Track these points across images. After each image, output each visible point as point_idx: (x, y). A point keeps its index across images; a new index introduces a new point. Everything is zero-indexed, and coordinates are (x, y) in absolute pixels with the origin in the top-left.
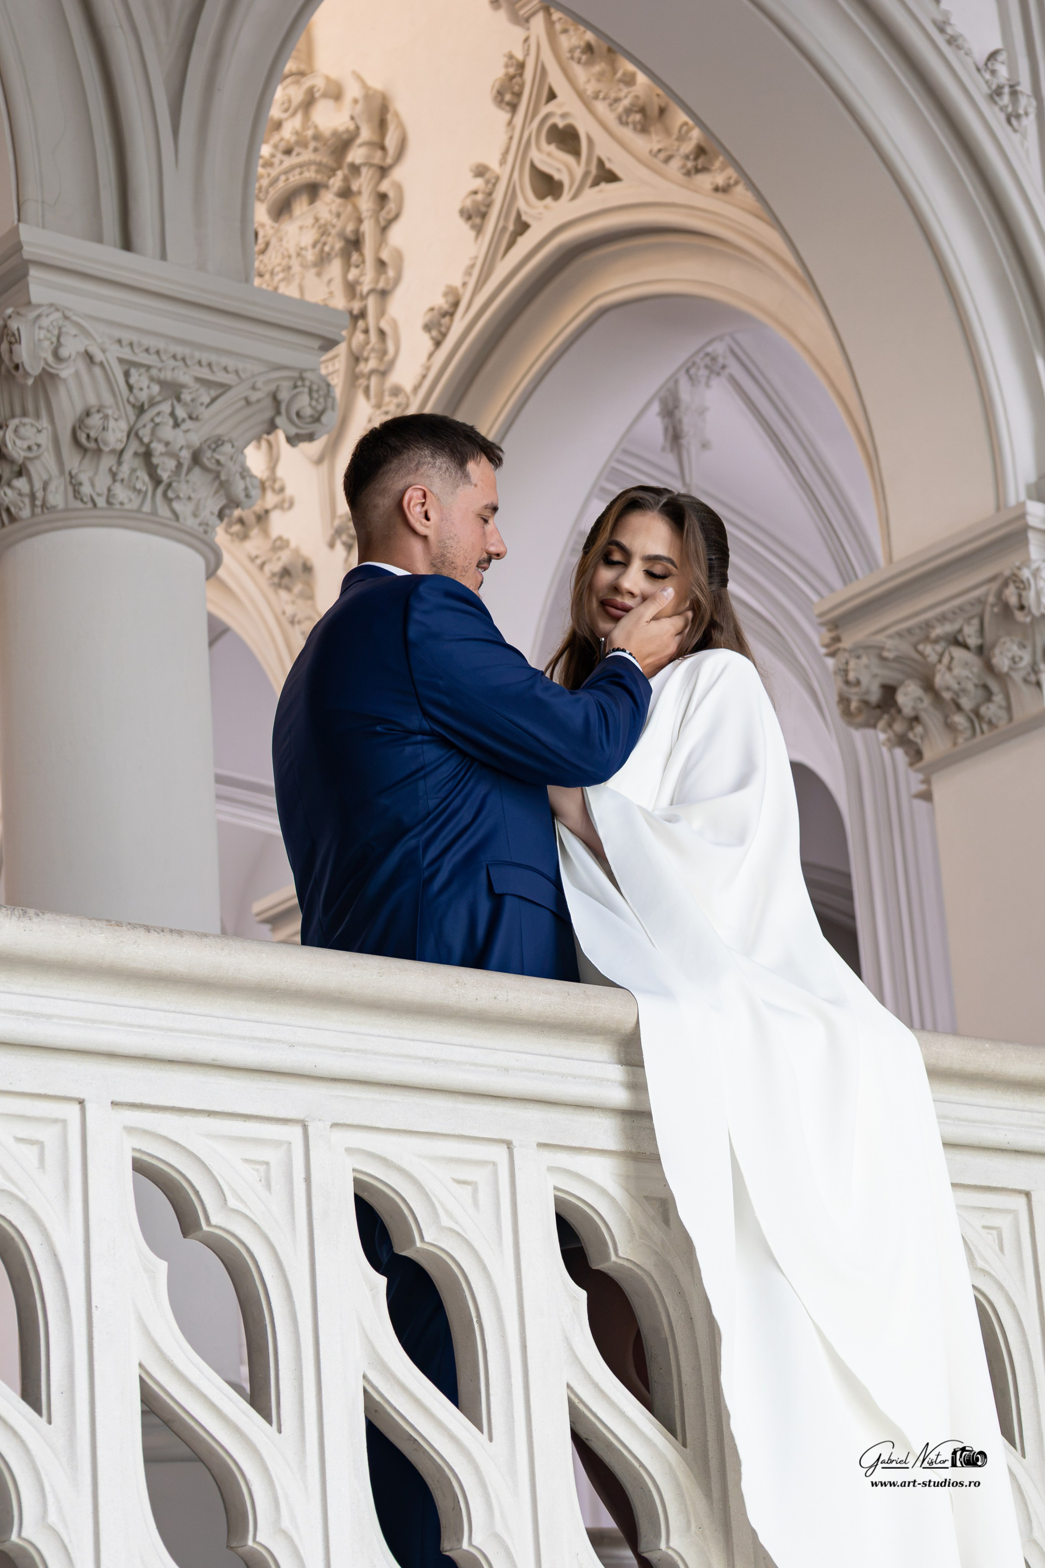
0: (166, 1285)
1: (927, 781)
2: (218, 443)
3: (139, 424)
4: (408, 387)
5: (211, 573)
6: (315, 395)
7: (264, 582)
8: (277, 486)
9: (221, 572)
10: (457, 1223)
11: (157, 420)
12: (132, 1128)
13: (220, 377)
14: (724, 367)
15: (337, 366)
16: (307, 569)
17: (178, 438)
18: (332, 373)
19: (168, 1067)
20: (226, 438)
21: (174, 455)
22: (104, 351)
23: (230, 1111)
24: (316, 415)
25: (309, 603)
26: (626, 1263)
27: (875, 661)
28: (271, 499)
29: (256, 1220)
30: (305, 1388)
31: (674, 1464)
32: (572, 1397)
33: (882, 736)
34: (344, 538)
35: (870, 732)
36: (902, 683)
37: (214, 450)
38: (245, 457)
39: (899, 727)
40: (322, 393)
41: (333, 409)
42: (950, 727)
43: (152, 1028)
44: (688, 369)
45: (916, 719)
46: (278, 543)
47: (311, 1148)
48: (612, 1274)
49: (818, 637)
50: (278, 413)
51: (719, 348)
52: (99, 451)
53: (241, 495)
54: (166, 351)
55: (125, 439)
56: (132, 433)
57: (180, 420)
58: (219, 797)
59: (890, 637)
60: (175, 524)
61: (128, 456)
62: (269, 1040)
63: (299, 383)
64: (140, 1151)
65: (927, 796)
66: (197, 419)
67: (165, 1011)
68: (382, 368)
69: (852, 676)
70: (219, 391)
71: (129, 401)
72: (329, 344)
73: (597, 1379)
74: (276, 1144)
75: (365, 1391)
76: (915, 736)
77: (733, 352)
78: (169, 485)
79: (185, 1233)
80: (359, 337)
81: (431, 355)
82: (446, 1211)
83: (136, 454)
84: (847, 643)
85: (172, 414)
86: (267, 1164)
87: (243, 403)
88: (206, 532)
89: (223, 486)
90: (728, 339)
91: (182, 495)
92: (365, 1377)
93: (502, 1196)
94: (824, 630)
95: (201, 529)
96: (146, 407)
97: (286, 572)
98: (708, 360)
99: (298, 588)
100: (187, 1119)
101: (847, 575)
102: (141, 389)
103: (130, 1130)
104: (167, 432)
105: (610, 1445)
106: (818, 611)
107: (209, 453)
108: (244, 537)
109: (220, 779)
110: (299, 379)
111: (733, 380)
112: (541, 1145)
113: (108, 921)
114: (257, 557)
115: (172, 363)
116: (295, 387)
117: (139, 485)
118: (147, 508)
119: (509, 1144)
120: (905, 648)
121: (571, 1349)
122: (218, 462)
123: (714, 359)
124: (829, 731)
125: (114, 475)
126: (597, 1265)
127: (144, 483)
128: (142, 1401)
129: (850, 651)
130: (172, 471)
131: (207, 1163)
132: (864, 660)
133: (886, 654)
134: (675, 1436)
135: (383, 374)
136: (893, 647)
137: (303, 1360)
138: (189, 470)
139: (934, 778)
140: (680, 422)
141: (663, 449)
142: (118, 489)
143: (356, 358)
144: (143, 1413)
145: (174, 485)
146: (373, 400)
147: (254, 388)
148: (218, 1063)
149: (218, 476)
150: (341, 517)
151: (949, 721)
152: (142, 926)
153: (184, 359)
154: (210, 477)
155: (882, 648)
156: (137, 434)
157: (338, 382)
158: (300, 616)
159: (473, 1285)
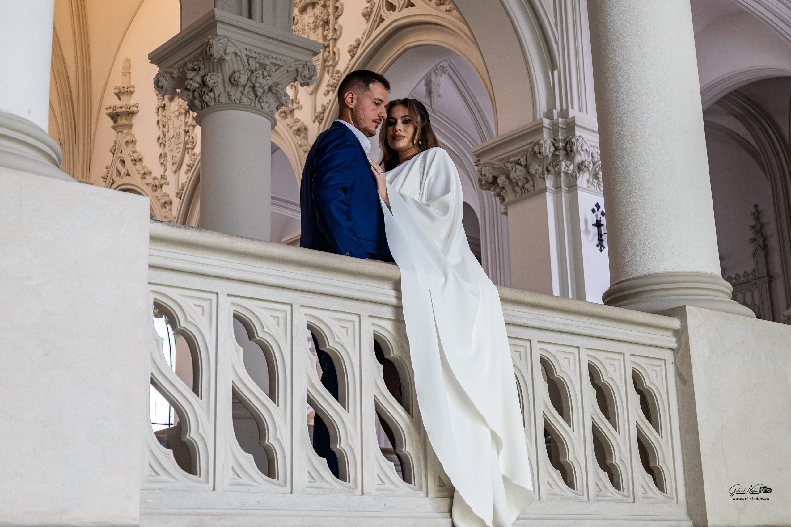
0: (242, 356)
1: (506, 209)
2: (277, 84)
3: (252, 77)
4: (342, 71)
5: (273, 128)
6: (310, 70)
7: (291, 133)
8: (297, 102)
9: (276, 128)
10: (341, 340)
11: (257, 76)
12: (234, 303)
13: (279, 63)
14: (447, 70)
15: (319, 63)
16: (306, 129)
17: (264, 82)
18: (317, 65)
19: (247, 284)
20: (280, 83)
21: (263, 88)
22: (241, 52)
23: (267, 299)
24: (310, 77)
25: (306, 140)
26: (396, 356)
27: (491, 168)
28: (295, 106)
29: (273, 336)
30: (287, 392)
31: (409, 423)
32: (376, 400)
33: (492, 193)
34: (318, 119)
35: (488, 191)
36: (499, 176)
37: (276, 87)
38: (286, 89)
39: (498, 190)
40: (312, 70)
41: (316, 75)
42: (514, 191)
43: (242, 270)
44: (435, 70)
45: (503, 188)
46: (296, 120)
47: (293, 313)
48: (391, 360)
49: (472, 160)
50: (298, 75)
51: (445, 64)
52: (238, 85)
53: (284, 102)
54: (261, 53)
55: (246, 81)
56: (249, 79)
57: (265, 76)
58: (272, 203)
59: (496, 161)
60: (262, 110)
61: (247, 87)
62: (281, 277)
63: (305, 66)
64: (236, 311)
65: (506, 214)
66: (271, 76)
67: (247, 265)
68: (334, 64)
69: (483, 173)
70: (279, 67)
71: (248, 69)
72: (316, 54)
73: (385, 394)
74: (281, 311)
75: (307, 394)
76: (503, 193)
77: (450, 65)
78: (260, 97)
79: (250, 339)
80: (327, 54)
81: (350, 61)
82: (337, 336)
83: (250, 86)
84: (482, 162)
85: (263, 74)
86: (278, 317)
87: (286, 72)
88: (272, 114)
89: (278, 99)
90: (448, 61)
91: (264, 101)
92: (307, 390)
93: (356, 332)
94: (474, 157)
95: (270, 112)
96: (254, 71)
97: (299, 130)
98: (441, 68)
99: (302, 135)
100: (253, 302)
101: (483, 140)
102: (253, 65)
103: (233, 304)
104: (261, 80)
105: (388, 416)
106: (473, 151)
107: (274, 88)
108: (286, 118)
109: (273, 198)
110: (305, 64)
111: (449, 75)
112: (370, 316)
113: (229, 234)
114: (289, 124)
115: (263, 57)
116: (304, 67)
117: (250, 97)
118: (252, 105)
119: (359, 315)
120: (501, 165)
121: (377, 384)
122: (277, 91)
123: (443, 68)
124: (476, 192)
125: (242, 93)
126: (386, 357)
127: (252, 96)
128: (233, 394)
129: (483, 165)
130: (262, 93)
131: (258, 316)
132: (487, 168)
133: (495, 166)
134: (410, 415)
135: (334, 66)
136: (497, 164)
137: (287, 383)
138: (267, 93)
139: (509, 208)
140: (431, 88)
141: (425, 96)
142: (243, 98)
143: (325, 61)
144: (233, 399)
145: (262, 97)
146: (330, 75)
147: (290, 67)
148: (264, 283)
149: (277, 95)
150: (318, 112)
151: (514, 189)
152: (240, 236)
153: (267, 56)
154: (274, 95)
155: (494, 164)
156: (250, 80)
157: (319, 68)
158: (303, 144)
159: (345, 361)
